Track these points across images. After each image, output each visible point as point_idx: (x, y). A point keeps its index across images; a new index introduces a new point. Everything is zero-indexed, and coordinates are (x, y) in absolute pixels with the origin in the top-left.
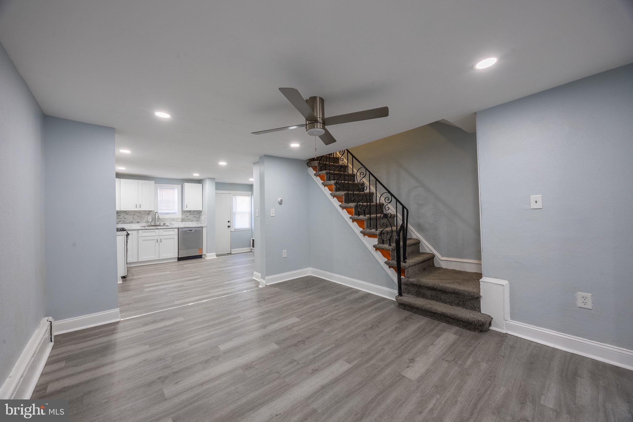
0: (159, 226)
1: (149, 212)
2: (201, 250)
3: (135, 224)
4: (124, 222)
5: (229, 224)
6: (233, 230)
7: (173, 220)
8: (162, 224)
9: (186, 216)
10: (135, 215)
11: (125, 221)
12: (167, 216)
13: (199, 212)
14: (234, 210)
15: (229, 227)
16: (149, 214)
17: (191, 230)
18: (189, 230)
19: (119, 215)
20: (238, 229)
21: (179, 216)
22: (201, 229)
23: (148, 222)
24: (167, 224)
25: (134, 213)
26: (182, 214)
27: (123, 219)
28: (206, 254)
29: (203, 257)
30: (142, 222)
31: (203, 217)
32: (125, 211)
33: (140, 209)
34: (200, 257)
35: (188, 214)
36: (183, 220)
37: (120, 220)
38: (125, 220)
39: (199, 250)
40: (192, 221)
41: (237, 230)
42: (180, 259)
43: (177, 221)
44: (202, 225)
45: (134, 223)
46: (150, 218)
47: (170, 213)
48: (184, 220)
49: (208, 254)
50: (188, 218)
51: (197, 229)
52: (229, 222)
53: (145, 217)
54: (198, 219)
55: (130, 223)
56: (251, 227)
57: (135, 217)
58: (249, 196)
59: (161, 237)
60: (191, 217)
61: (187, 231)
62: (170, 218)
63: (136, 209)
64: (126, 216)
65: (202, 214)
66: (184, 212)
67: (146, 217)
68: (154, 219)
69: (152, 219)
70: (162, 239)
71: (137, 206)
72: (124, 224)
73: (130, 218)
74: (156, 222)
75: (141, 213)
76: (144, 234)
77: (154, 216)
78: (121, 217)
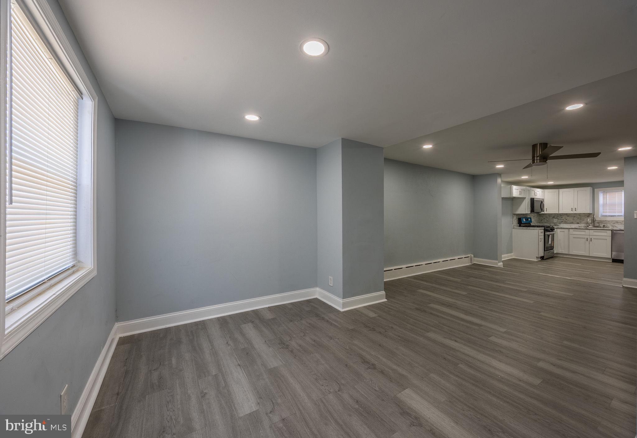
0: (598, 227)
1: (589, 215)
3: (575, 224)
8: (602, 226)
10: (575, 217)
12: (609, 219)
16: (588, 217)
19: (562, 216)
21: (621, 218)
23: (587, 223)
24: (608, 225)
25: (574, 215)
27: (565, 220)
30: (582, 223)
32: (567, 214)
33: (575, 212)
37: (562, 220)
38: (566, 221)
46: (589, 220)
47: (615, 216)
53: (584, 219)
59: (592, 237)
64: (568, 218)
67: (586, 219)
68: (593, 221)
69: (592, 221)
70: (592, 239)
71: (573, 210)
72: (565, 223)
73: (571, 220)
74: (595, 223)
75: (581, 215)
76: (574, 233)
77: (593, 218)
78: (563, 218)
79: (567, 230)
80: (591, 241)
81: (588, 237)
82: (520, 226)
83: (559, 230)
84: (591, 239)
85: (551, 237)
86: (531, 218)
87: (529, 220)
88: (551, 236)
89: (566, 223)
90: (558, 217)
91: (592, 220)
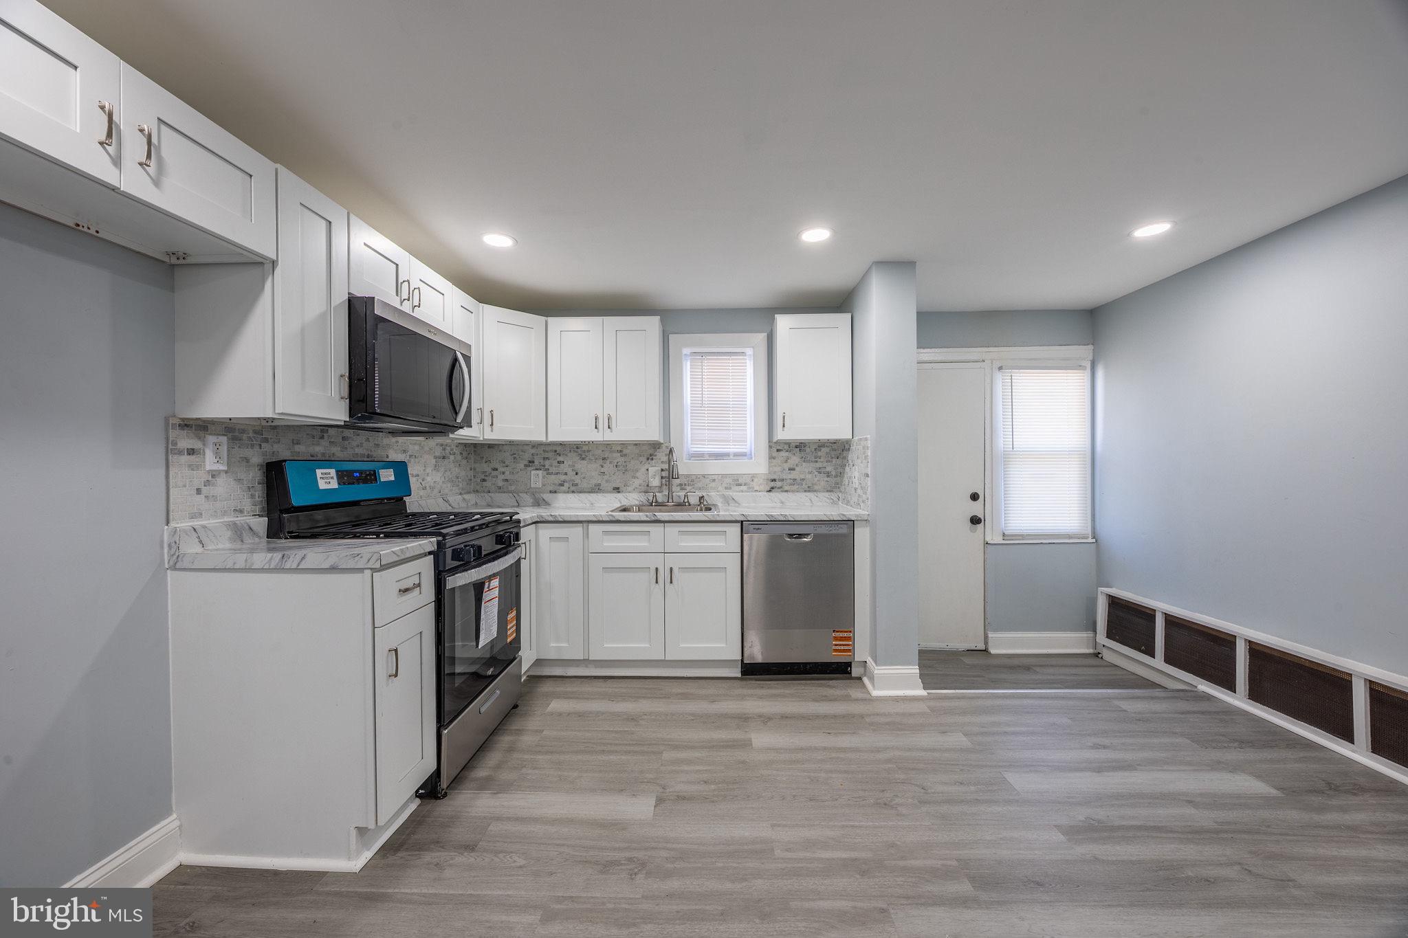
0: (686, 507)
1: (651, 451)
2: (847, 637)
4: (573, 488)
5: (976, 509)
6: (999, 540)
7: (737, 481)
8: (694, 500)
9: (786, 466)
10: (608, 461)
11: (577, 485)
12: (715, 468)
13: (838, 450)
14: (1002, 442)
15: (975, 521)
16: (650, 457)
17: (800, 536)
18: (791, 536)
19: (560, 459)
20: (1022, 536)
21: (759, 466)
22: (844, 530)
23: (647, 489)
24: (713, 497)
26: (771, 458)
27: (571, 475)
28: (869, 660)
29: (856, 671)
30: (630, 489)
31: (857, 471)
33: (609, 436)
34: (841, 670)
35: (795, 459)
36: (773, 484)
37: (563, 477)
38: (577, 479)
39: (836, 639)
40: (810, 489)
41: (1014, 542)
42: (751, 671)
43: (751, 489)
44: (850, 512)
45: (604, 492)
46: (653, 473)
47: (727, 455)
48: (778, 484)
49: (878, 670)
50: (794, 475)
51: (823, 530)
52: (975, 497)
53: (637, 471)
54: (832, 480)
55: (591, 491)
56: (1094, 528)
57: (608, 468)
58: (1081, 367)
59: (672, 561)
60: (805, 471)
61: (781, 536)
62: (724, 476)
63: (597, 437)
64: (581, 465)
65: (852, 456)
66: (778, 448)
67: (644, 469)
68: (670, 475)
69: (662, 477)
70: (675, 571)
71: (600, 426)
72: (573, 492)
73: (593, 474)
74: (674, 489)
75: (625, 451)
76: (612, 543)
77: (666, 466)
78: (565, 468)
79: (579, 529)
80: (671, 582)
81: (657, 561)
82: (275, 532)
83: (546, 532)
84: (671, 569)
85: (496, 592)
86: (401, 469)
87: (387, 475)
88: (495, 583)
89: (575, 489)
90: (547, 463)
91: (664, 474)
